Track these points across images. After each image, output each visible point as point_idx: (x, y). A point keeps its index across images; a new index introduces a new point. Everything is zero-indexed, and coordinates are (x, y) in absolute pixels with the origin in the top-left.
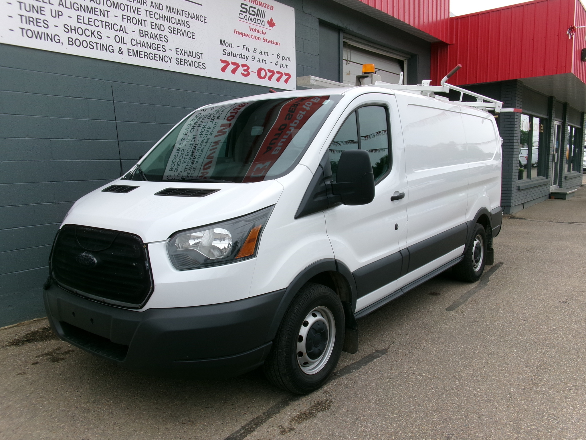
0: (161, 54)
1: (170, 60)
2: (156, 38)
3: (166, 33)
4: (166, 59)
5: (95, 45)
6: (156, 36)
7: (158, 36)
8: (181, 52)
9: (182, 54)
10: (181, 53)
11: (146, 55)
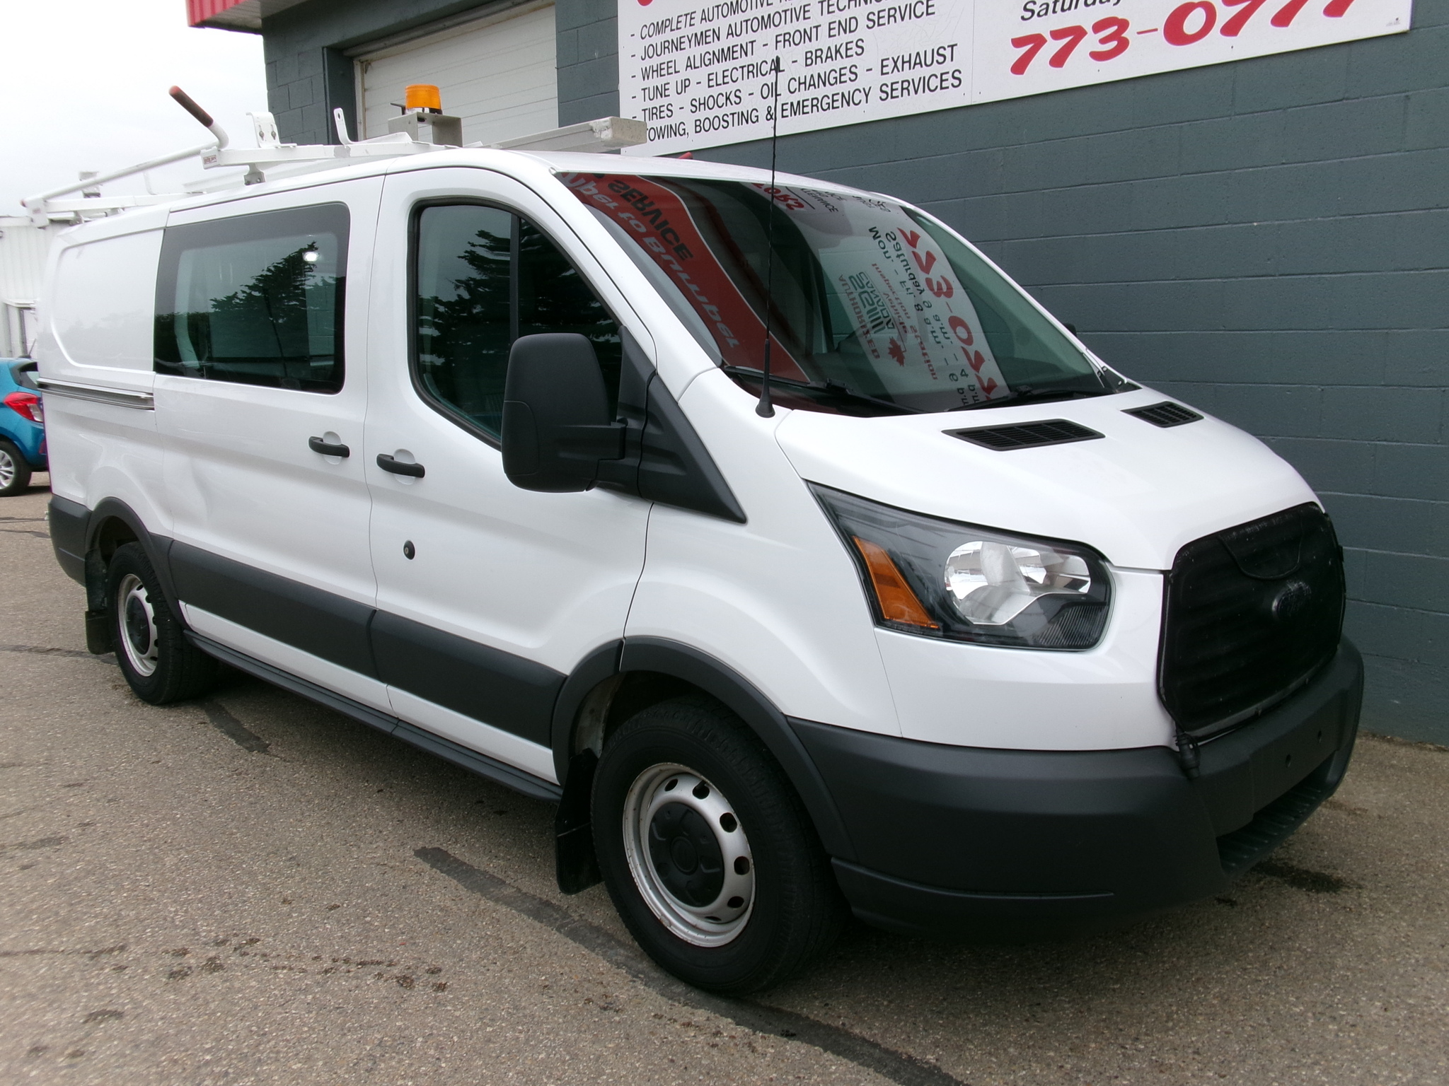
0: (846, 88)
1: (867, 96)
2: (838, 55)
3: (861, 32)
4: (859, 97)
5: (730, 119)
6: (837, 51)
7: (843, 50)
8: (893, 64)
9: (896, 69)
10: (896, 65)
11: (816, 104)
